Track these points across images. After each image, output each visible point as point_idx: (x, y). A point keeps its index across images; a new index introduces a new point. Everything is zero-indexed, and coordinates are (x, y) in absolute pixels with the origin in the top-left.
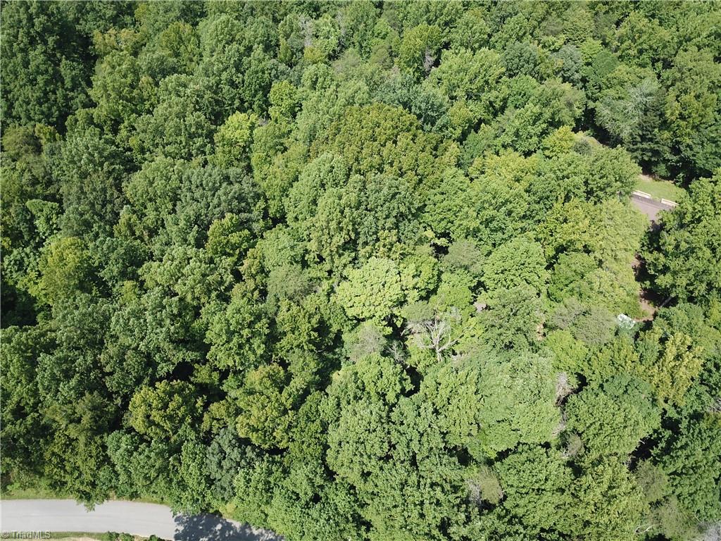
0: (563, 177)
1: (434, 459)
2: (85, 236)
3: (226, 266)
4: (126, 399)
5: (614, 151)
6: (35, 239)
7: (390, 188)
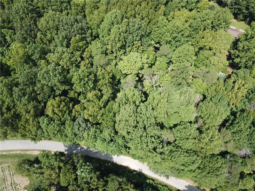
0: (204, 21)
1: (152, 127)
2: (25, 43)
3: (78, 55)
4: (45, 103)
5: (224, 9)
6: (7, 44)
7: (138, 25)
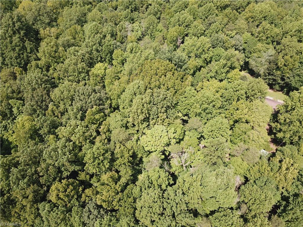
0: (236, 91)
1: (183, 215)
2: (34, 116)
3: (93, 129)
4: (49, 187)
5: (257, 79)
6: (12, 116)
7: (163, 95)
